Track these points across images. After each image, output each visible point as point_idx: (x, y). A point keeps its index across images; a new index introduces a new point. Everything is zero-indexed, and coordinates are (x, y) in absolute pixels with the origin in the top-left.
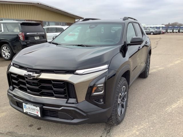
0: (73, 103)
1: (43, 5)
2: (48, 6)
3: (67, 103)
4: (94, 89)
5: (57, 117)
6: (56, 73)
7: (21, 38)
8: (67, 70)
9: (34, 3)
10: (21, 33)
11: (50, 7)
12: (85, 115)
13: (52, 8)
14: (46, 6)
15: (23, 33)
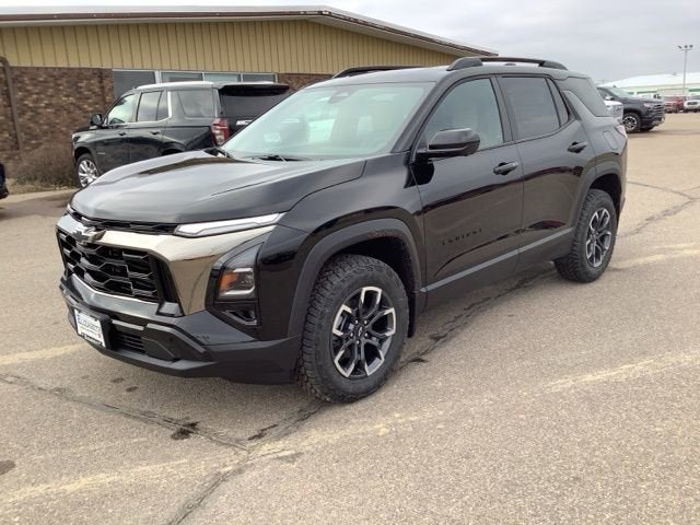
0: (172, 316)
1: (337, 17)
2: (356, 21)
3: (158, 313)
4: (226, 279)
5: (143, 352)
6: (137, 231)
7: (217, 137)
8: (156, 223)
9: (305, 13)
10: (217, 121)
11: (365, 23)
12: (202, 350)
13: (373, 26)
14: (349, 19)
15: (226, 122)
